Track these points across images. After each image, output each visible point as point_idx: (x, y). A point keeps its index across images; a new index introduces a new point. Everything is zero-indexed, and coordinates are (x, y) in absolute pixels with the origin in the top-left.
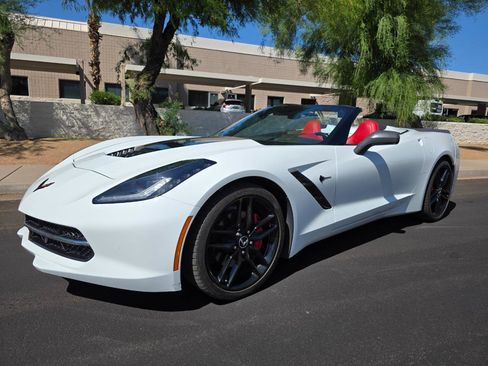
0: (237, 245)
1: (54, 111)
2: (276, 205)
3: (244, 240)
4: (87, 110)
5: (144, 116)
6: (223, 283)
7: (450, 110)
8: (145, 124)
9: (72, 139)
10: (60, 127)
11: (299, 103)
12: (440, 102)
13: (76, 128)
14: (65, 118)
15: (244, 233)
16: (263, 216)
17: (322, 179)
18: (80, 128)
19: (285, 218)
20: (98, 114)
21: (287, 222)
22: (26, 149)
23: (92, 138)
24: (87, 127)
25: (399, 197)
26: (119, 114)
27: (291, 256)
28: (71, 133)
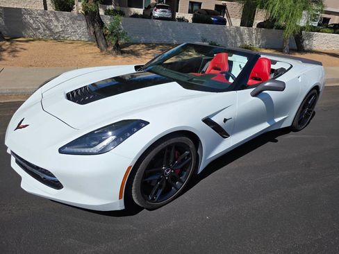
0: (163, 175)
1: (22, 15)
2: (192, 146)
3: (168, 171)
4: (48, 15)
5: (93, 25)
6: (153, 199)
7: (325, 18)
8: (94, 33)
9: (39, 39)
10: (29, 29)
11: (213, 9)
12: (319, 13)
13: (41, 31)
14: (32, 21)
15: (168, 166)
16: (182, 153)
17: (225, 120)
18: (44, 30)
19: (197, 151)
20: (57, 19)
21: (198, 152)
22: (4, 50)
23: (55, 39)
24: (50, 30)
25: (277, 120)
26: (74, 19)
27: (199, 172)
28: (38, 34)
